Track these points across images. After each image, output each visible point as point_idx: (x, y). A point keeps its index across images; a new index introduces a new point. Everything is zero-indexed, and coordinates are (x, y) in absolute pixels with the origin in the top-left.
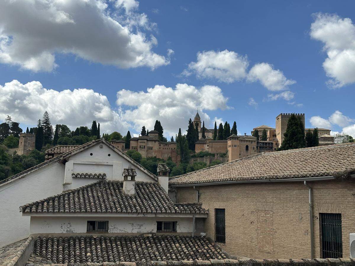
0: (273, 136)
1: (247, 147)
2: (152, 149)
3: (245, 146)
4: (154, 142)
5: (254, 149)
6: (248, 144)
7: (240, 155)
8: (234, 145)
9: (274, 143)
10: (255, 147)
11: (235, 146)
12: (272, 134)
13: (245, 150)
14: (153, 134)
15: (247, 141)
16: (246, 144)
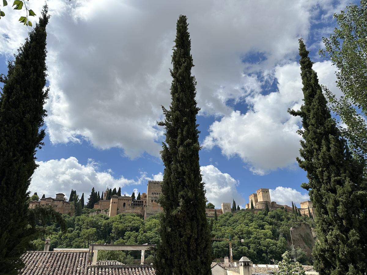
0: (145, 197)
1: (124, 204)
2: (57, 206)
3: (123, 204)
4: (59, 201)
5: (129, 205)
6: (126, 202)
7: (118, 209)
8: (113, 202)
9: (144, 201)
10: (130, 204)
11: (115, 203)
12: (144, 196)
13: (123, 206)
14: (60, 196)
15: (125, 200)
16: (124, 202)
